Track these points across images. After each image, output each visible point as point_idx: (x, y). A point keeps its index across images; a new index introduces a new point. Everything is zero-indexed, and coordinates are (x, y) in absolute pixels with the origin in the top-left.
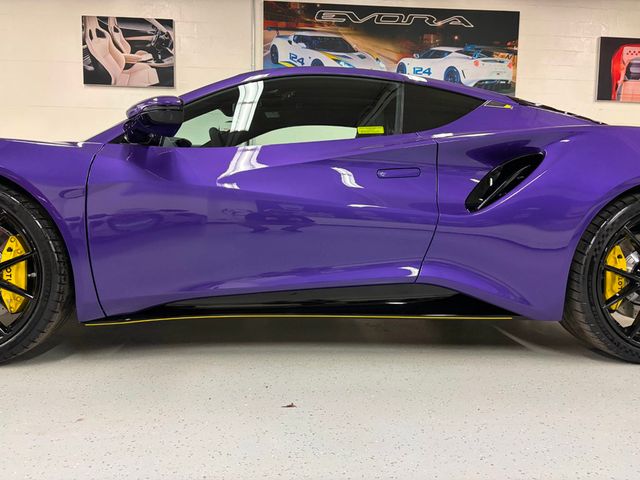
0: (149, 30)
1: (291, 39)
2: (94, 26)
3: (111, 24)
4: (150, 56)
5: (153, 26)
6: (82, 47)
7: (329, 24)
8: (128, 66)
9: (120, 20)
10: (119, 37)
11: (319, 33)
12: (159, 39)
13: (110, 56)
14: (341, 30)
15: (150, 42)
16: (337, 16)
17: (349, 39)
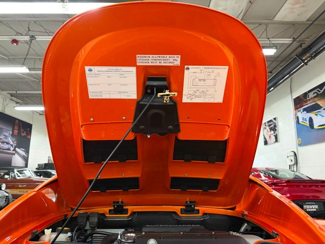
1: (302, 111)
2: (264, 126)
4: (273, 132)
5: (273, 121)
6: (263, 133)
7: (312, 98)
11: (309, 104)
12: (274, 125)
13: (267, 135)
14: (316, 99)
15: (272, 127)
16: (314, 93)
17: (319, 102)
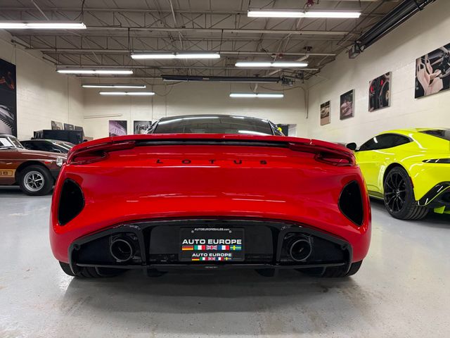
0: (440, 55)
2: (420, 63)
3: (426, 59)
4: (440, 72)
5: (443, 52)
6: (415, 77)
8: (431, 81)
9: (430, 54)
10: (428, 65)
12: (445, 59)
13: (425, 79)
15: (440, 63)
